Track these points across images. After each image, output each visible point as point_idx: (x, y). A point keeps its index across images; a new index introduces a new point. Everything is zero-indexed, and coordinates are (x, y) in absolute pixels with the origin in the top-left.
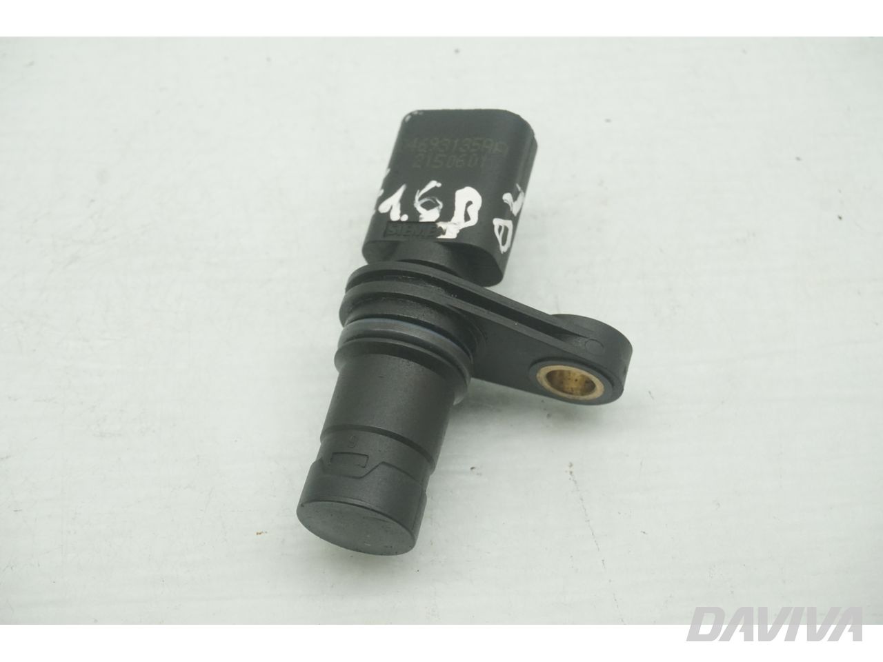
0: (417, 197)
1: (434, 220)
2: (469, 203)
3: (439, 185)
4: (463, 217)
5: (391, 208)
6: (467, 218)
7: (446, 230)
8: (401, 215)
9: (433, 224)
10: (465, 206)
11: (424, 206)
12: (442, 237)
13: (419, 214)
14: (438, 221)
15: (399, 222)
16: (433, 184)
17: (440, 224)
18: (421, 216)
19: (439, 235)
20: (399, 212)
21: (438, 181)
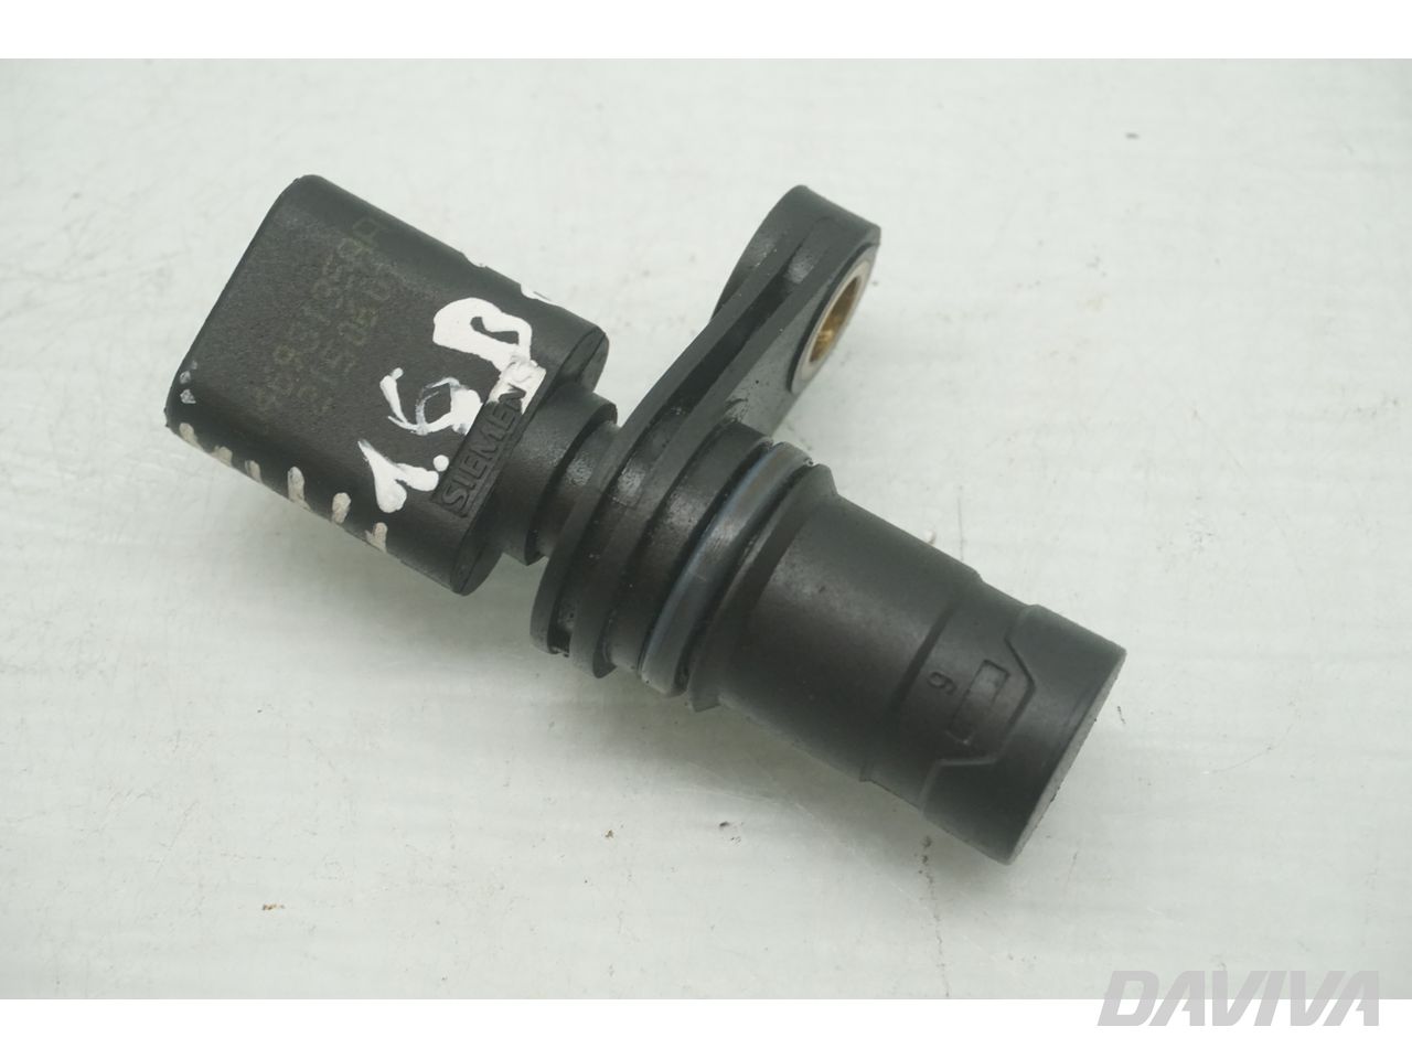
0: (406, 425)
1: (479, 405)
2: (477, 324)
3: (398, 373)
4: (504, 345)
5: (402, 483)
6: (510, 337)
7: (515, 388)
8: (430, 467)
9: (486, 411)
10: (478, 335)
11: (431, 418)
12: (525, 403)
13: (449, 429)
14: (484, 397)
15: (444, 476)
16: (389, 385)
17: (495, 396)
18: (456, 429)
19: (519, 404)
20: (421, 471)
21: (388, 372)
